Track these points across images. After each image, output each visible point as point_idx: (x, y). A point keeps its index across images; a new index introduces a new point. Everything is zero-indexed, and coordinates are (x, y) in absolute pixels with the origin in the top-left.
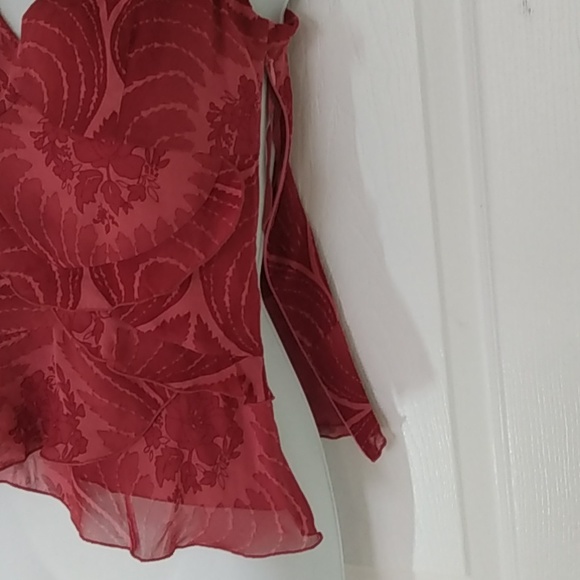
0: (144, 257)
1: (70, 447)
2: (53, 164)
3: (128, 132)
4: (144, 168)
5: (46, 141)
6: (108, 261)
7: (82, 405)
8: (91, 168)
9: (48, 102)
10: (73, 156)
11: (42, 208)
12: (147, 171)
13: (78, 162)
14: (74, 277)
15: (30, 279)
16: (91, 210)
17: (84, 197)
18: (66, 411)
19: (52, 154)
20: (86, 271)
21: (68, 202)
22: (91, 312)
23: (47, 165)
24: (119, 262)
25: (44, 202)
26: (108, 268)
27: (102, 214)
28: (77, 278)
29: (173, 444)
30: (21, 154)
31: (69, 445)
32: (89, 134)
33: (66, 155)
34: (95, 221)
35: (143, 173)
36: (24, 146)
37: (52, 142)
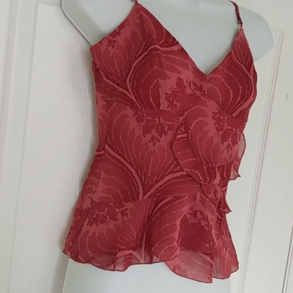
2: (217, 125)
5: (218, 116)
7: (211, 224)
8: (230, 128)
9: (222, 101)
10: (225, 123)
11: (205, 142)
13: (226, 125)
15: (197, 172)
17: (225, 139)
19: (218, 121)
20: (217, 169)
23: (214, 125)
24: (227, 164)
25: (206, 140)
26: (224, 167)
27: (228, 146)
30: (205, 120)
31: (210, 243)
32: (234, 115)
33: (223, 122)
34: (225, 149)
36: (208, 117)
37: (220, 117)
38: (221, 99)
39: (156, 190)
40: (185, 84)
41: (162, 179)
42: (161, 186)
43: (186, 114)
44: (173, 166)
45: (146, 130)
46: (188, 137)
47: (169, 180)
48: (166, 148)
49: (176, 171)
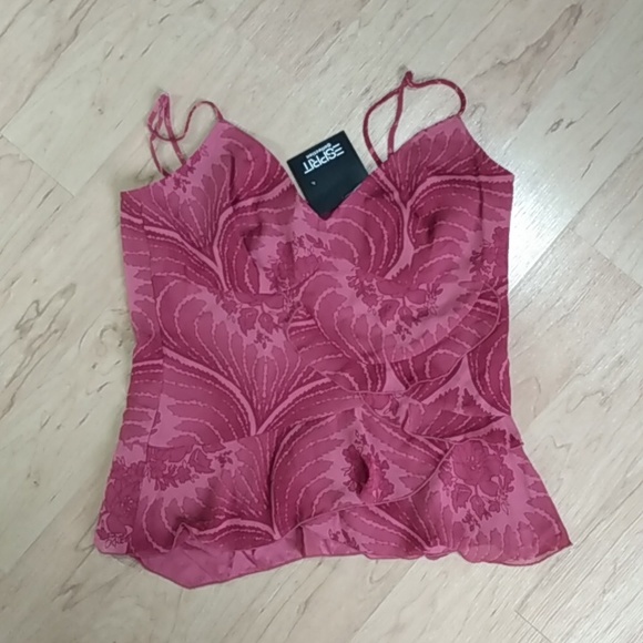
2: (362, 296)
3: (416, 276)
5: (358, 281)
6: (404, 358)
8: (390, 298)
9: (358, 257)
10: (377, 291)
11: (352, 326)
13: (381, 294)
14: (380, 369)
15: (347, 375)
17: (386, 316)
19: (362, 291)
20: (389, 366)
21: (374, 321)
22: (389, 395)
23: (358, 297)
24: (413, 358)
25: (354, 322)
27: (399, 328)
28: (382, 370)
30: (338, 291)
32: (389, 276)
33: (371, 290)
36: (341, 286)
37: (362, 283)
38: (356, 255)
39: (277, 416)
41: (285, 398)
42: (284, 410)
43: (302, 289)
44: (301, 375)
45: (246, 325)
46: (316, 324)
47: (297, 399)
48: (284, 349)
49: (308, 382)
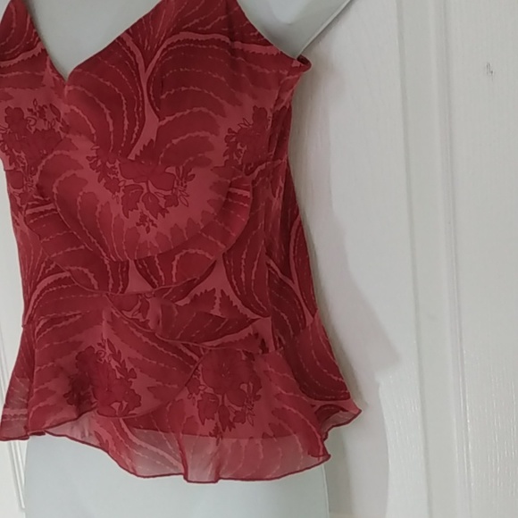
0: (178, 249)
1: (125, 404)
2: (104, 181)
3: (162, 155)
4: (176, 182)
5: (99, 163)
6: (149, 255)
7: (132, 369)
8: (133, 183)
10: (119, 175)
11: (97, 214)
12: (178, 184)
13: (123, 179)
14: (122, 268)
15: (86, 271)
16: (135, 216)
17: (129, 205)
18: (119, 375)
19: (103, 172)
20: (132, 264)
21: (117, 210)
22: (138, 294)
23: (99, 182)
24: (159, 255)
25: (99, 210)
26: (149, 260)
27: (143, 218)
28: (125, 269)
29: (210, 390)
30: (79, 173)
31: (124, 402)
32: (132, 157)
33: (114, 173)
34: (138, 224)
35: (175, 186)
37: (104, 164)
38: (93, 131)
40: (27, 114)
41: (35, 289)
42: (35, 300)
43: (40, 168)
44: (43, 265)
46: (56, 210)
48: (28, 234)
49: (50, 274)
